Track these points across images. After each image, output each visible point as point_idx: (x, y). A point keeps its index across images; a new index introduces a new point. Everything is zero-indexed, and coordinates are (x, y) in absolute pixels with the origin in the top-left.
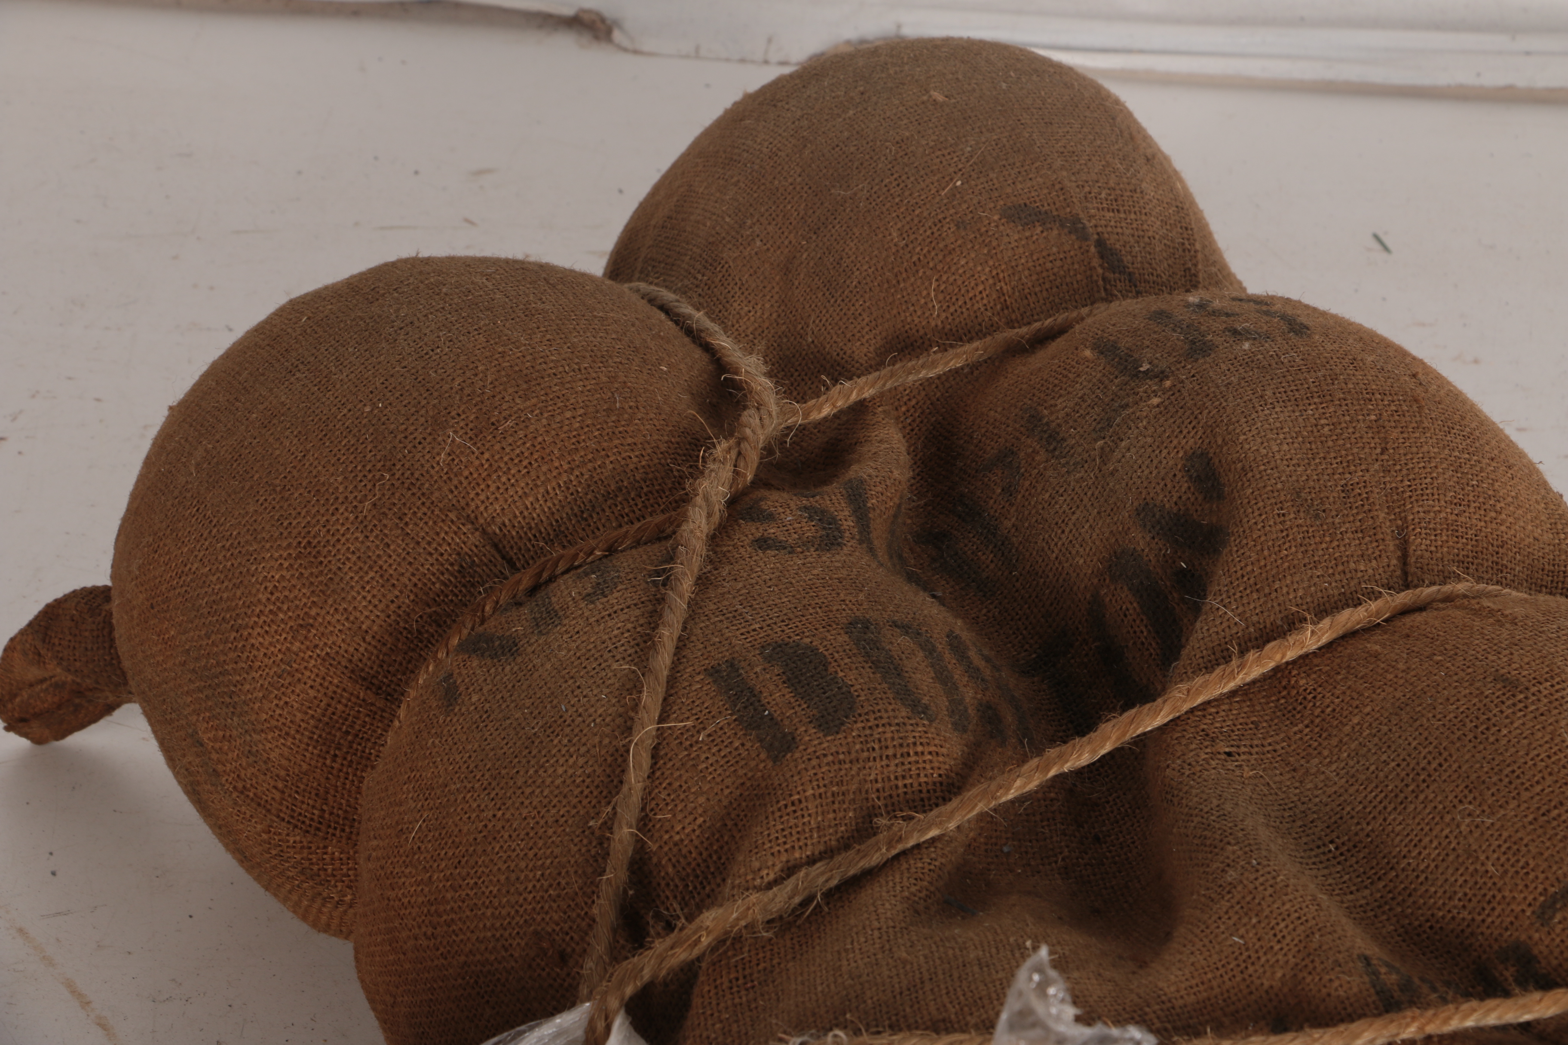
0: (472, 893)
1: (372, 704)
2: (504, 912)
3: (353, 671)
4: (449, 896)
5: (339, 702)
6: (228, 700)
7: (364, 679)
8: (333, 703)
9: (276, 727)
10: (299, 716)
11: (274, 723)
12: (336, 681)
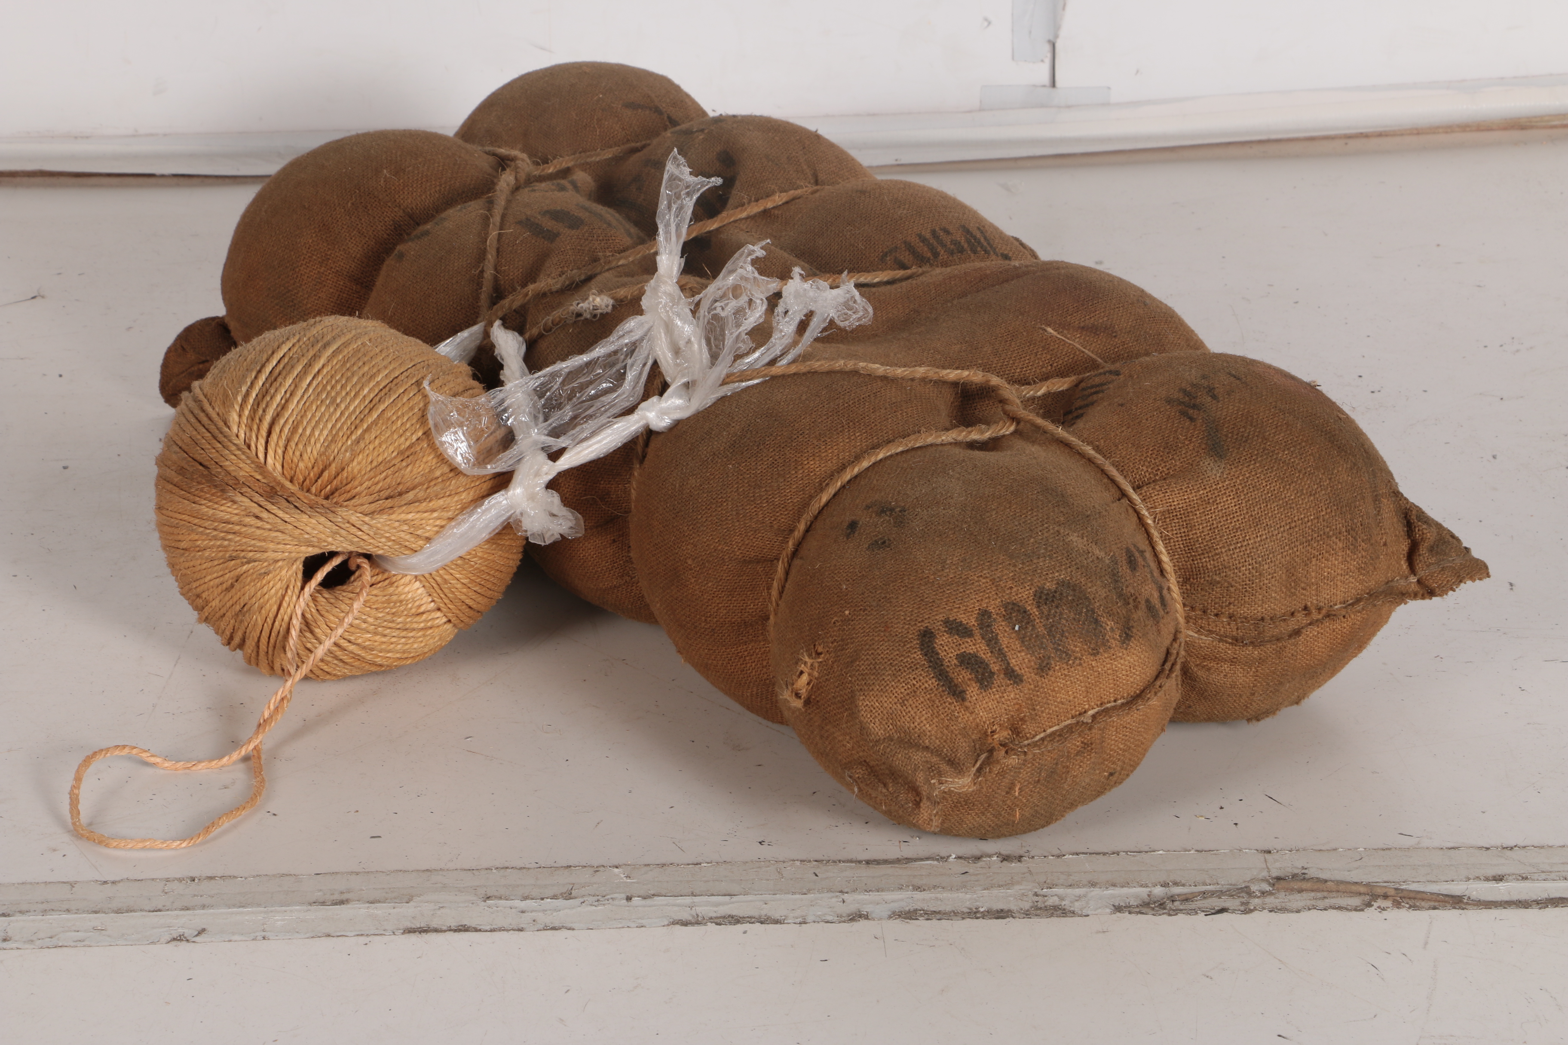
0: (421, 321)
1: (359, 292)
2: (437, 323)
3: (350, 277)
4: (410, 325)
5: (344, 293)
6: (291, 304)
7: (355, 280)
8: (341, 294)
9: (315, 310)
10: (326, 302)
11: (314, 308)
12: (342, 283)
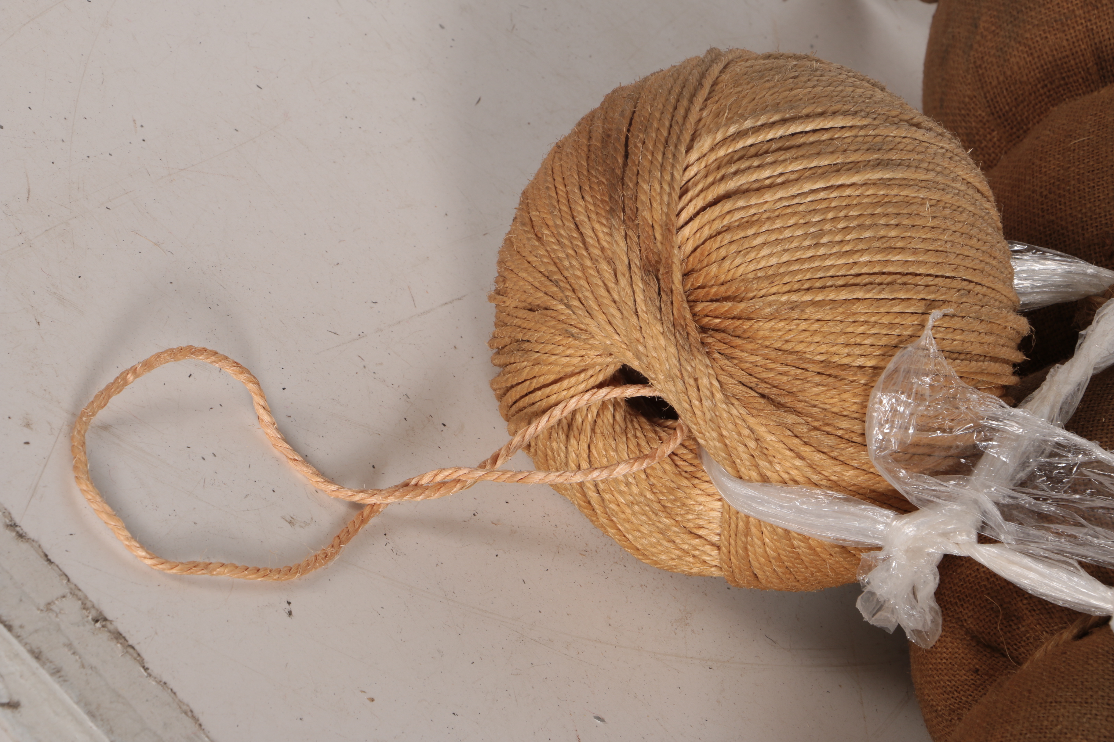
0: (1087, 190)
1: (1090, 74)
4: (1073, 182)
5: (1074, 59)
8: (1071, 57)
9: (1029, 46)
12: (1083, 47)
